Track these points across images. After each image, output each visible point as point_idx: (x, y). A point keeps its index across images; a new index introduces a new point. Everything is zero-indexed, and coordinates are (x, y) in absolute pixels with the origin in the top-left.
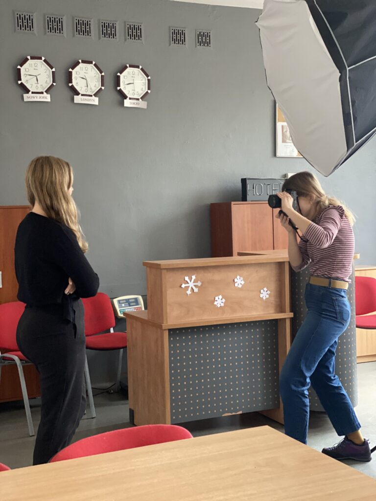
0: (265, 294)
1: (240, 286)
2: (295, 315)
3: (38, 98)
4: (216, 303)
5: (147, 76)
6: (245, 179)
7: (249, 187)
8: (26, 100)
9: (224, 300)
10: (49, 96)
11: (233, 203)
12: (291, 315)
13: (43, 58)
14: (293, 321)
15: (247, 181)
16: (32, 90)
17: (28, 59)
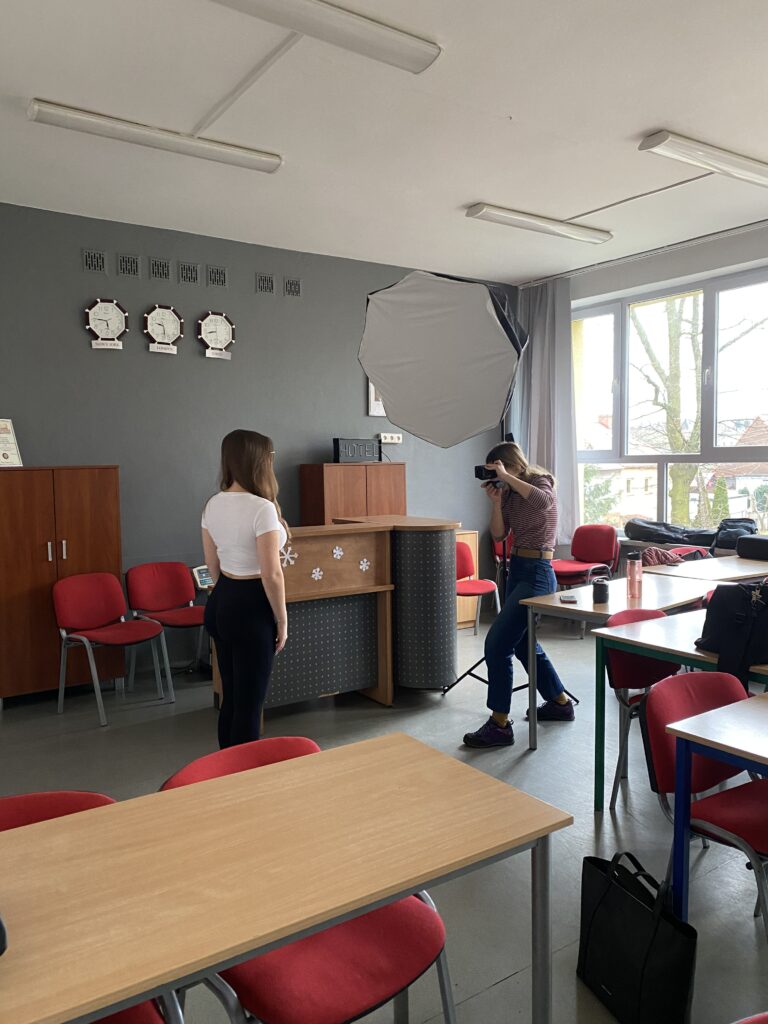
0: (364, 566)
1: (339, 557)
2: (395, 588)
3: (108, 345)
4: (313, 576)
5: (232, 325)
6: (337, 440)
7: (341, 448)
8: (94, 346)
9: (322, 573)
10: (120, 343)
11: (325, 464)
12: (392, 587)
13: (115, 302)
14: (393, 593)
15: (340, 442)
16: (101, 336)
17: (97, 302)
